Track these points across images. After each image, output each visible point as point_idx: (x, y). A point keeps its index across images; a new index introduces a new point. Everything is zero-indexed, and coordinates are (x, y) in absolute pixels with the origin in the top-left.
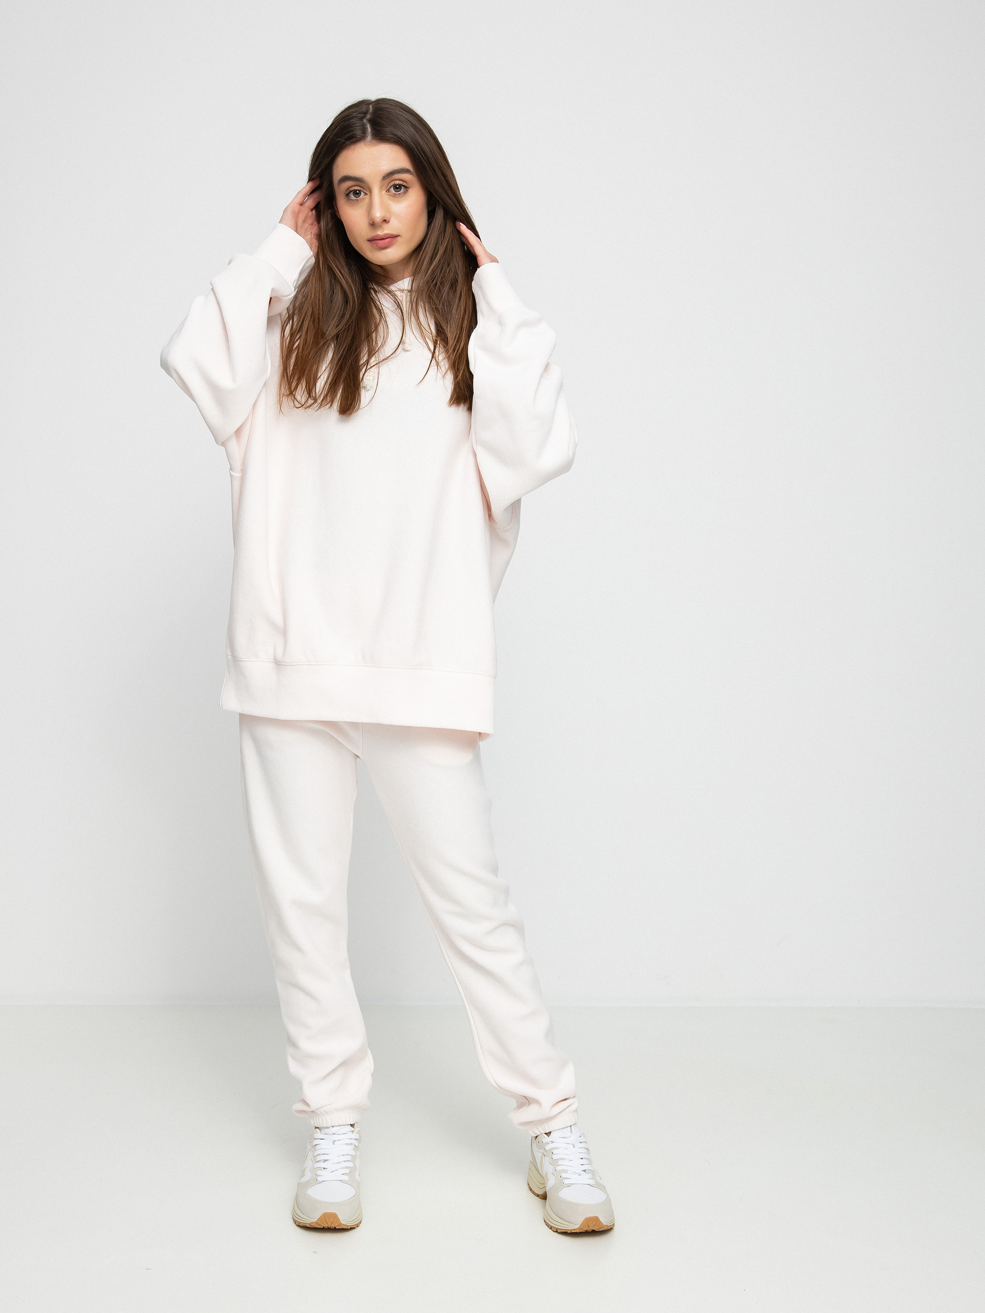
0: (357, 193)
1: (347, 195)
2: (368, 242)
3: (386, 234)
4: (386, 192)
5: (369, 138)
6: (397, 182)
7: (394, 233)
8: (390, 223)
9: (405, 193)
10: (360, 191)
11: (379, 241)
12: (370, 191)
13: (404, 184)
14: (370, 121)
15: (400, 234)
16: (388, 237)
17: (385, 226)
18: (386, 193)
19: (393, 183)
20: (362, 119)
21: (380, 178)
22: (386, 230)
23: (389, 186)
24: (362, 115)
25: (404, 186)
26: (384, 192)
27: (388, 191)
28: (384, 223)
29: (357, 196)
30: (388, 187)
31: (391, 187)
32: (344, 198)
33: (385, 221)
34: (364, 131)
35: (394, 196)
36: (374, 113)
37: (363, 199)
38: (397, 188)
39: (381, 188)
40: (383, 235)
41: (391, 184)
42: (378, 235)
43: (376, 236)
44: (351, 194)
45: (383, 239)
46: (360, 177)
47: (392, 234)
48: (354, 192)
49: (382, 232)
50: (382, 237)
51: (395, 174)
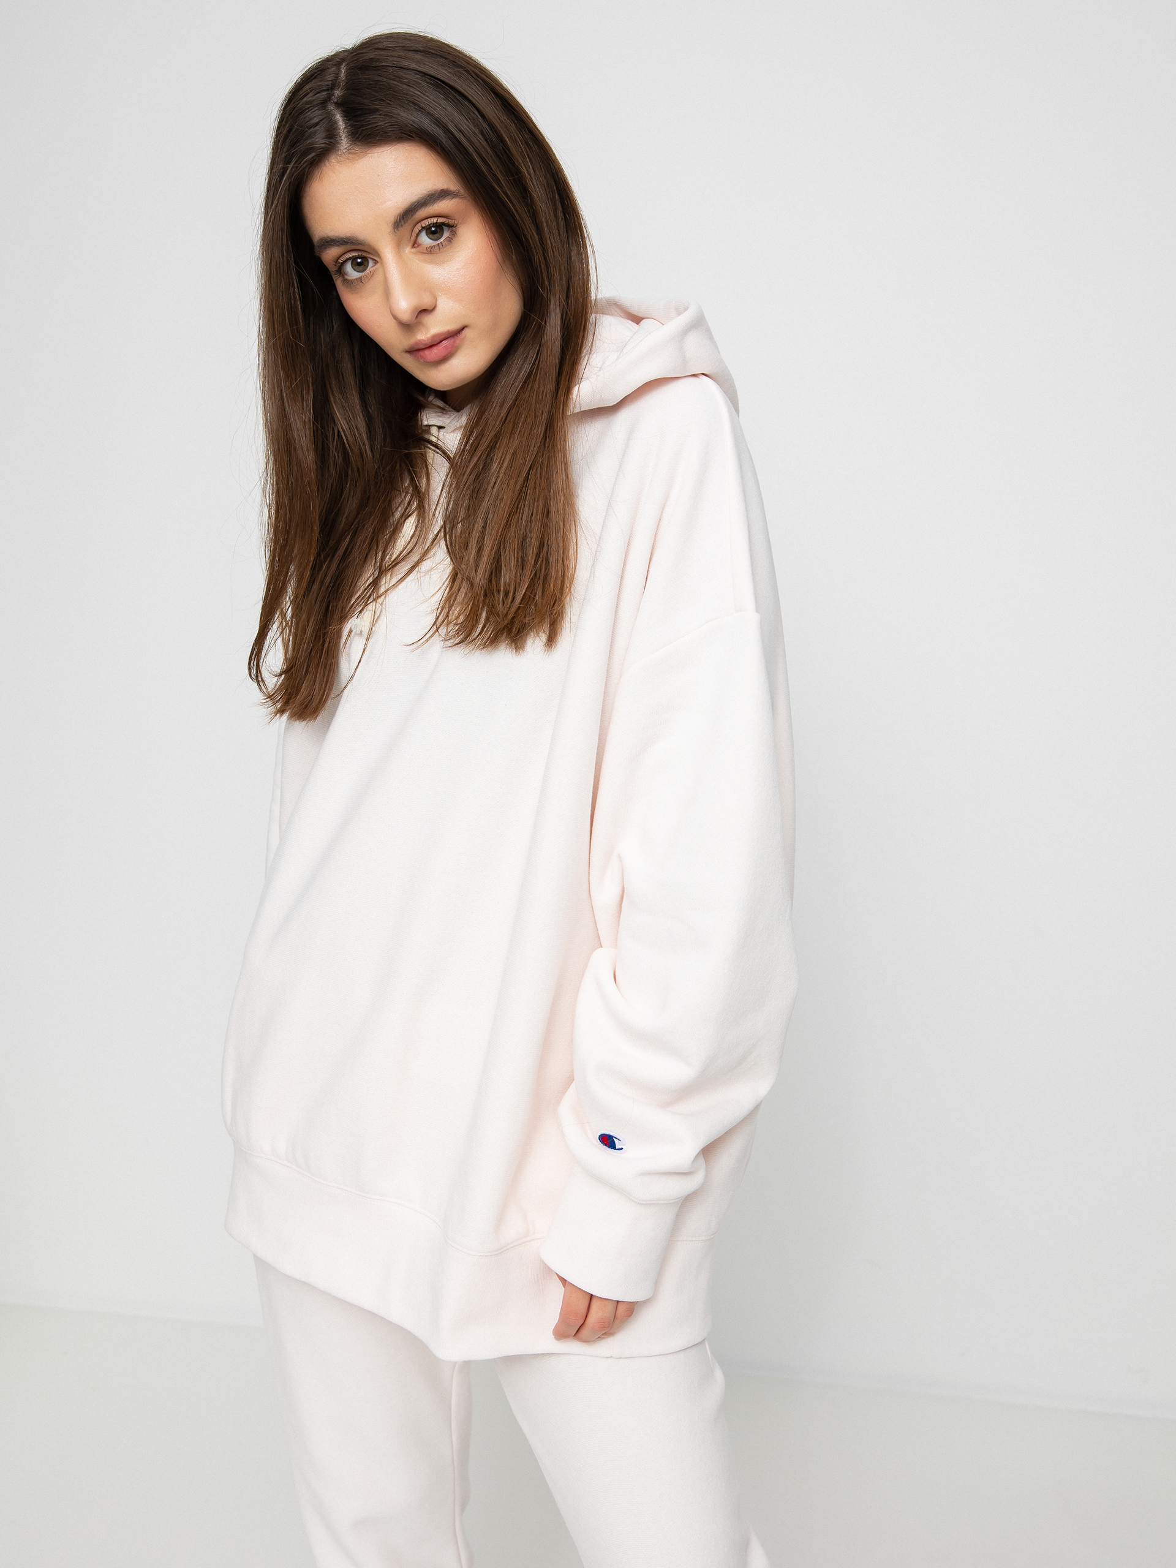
0: (360, 263)
1: (341, 272)
2: (407, 354)
3: (434, 336)
4: (413, 246)
5: (344, 142)
6: (432, 221)
7: (452, 327)
8: (437, 313)
9: (452, 238)
10: (364, 258)
11: (427, 352)
12: (377, 253)
13: (447, 221)
14: (340, 104)
15: (467, 323)
16: (441, 338)
17: (428, 319)
18: (414, 250)
19: (420, 226)
20: (324, 103)
21: (388, 228)
22: (434, 327)
23: (414, 235)
24: (323, 97)
25: (447, 225)
26: (407, 249)
27: (415, 244)
28: (425, 315)
29: (361, 268)
30: (413, 237)
31: (418, 235)
33: (424, 310)
35: (430, 251)
36: (350, 81)
37: (372, 274)
38: (436, 231)
39: (399, 245)
40: (430, 338)
41: (417, 229)
42: (420, 341)
43: (416, 344)
44: (348, 268)
45: (431, 346)
46: (348, 235)
47: (448, 331)
48: (354, 263)
49: (426, 333)
50: (429, 343)
51: (417, 210)
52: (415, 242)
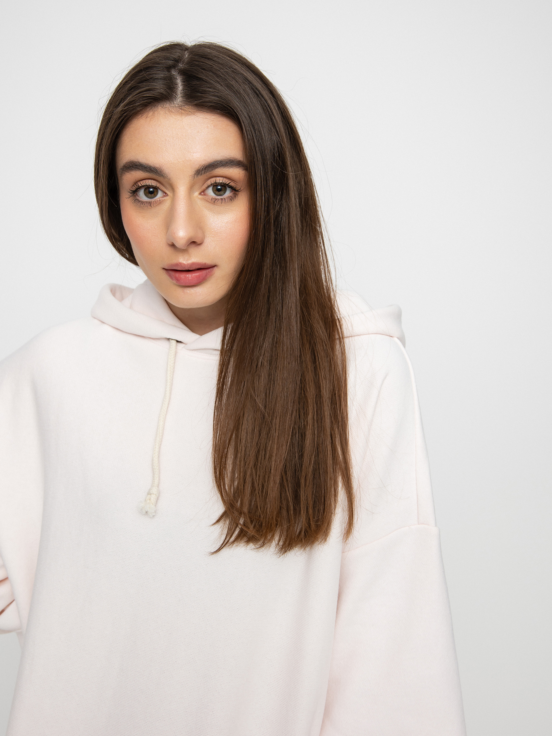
0: (151, 192)
1: (135, 192)
2: (164, 271)
3: (193, 264)
4: (200, 194)
5: (179, 99)
6: (220, 180)
7: (208, 261)
8: (202, 247)
9: (231, 199)
10: (156, 189)
11: (183, 274)
12: (173, 188)
13: (232, 184)
14: (183, 72)
15: (217, 264)
16: (198, 267)
17: (193, 250)
18: (200, 197)
19: (213, 180)
20: (169, 68)
21: (191, 172)
22: (196, 257)
23: (206, 185)
24: (170, 62)
25: (231, 187)
26: (196, 194)
27: (203, 192)
28: (193, 246)
30: (204, 188)
31: (208, 187)
32: (127, 196)
33: (194, 242)
34: (171, 88)
35: (214, 201)
36: (191, 62)
37: (160, 202)
38: (221, 189)
39: (191, 189)
40: (188, 264)
41: (209, 182)
42: (180, 263)
43: (177, 265)
44: (142, 193)
45: (188, 271)
46: (157, 166)
47: (205, 264)
48: (147, 190)
49: (187, 260)
50: (187, 269)
51: (217, 167)
52: (204, 191)
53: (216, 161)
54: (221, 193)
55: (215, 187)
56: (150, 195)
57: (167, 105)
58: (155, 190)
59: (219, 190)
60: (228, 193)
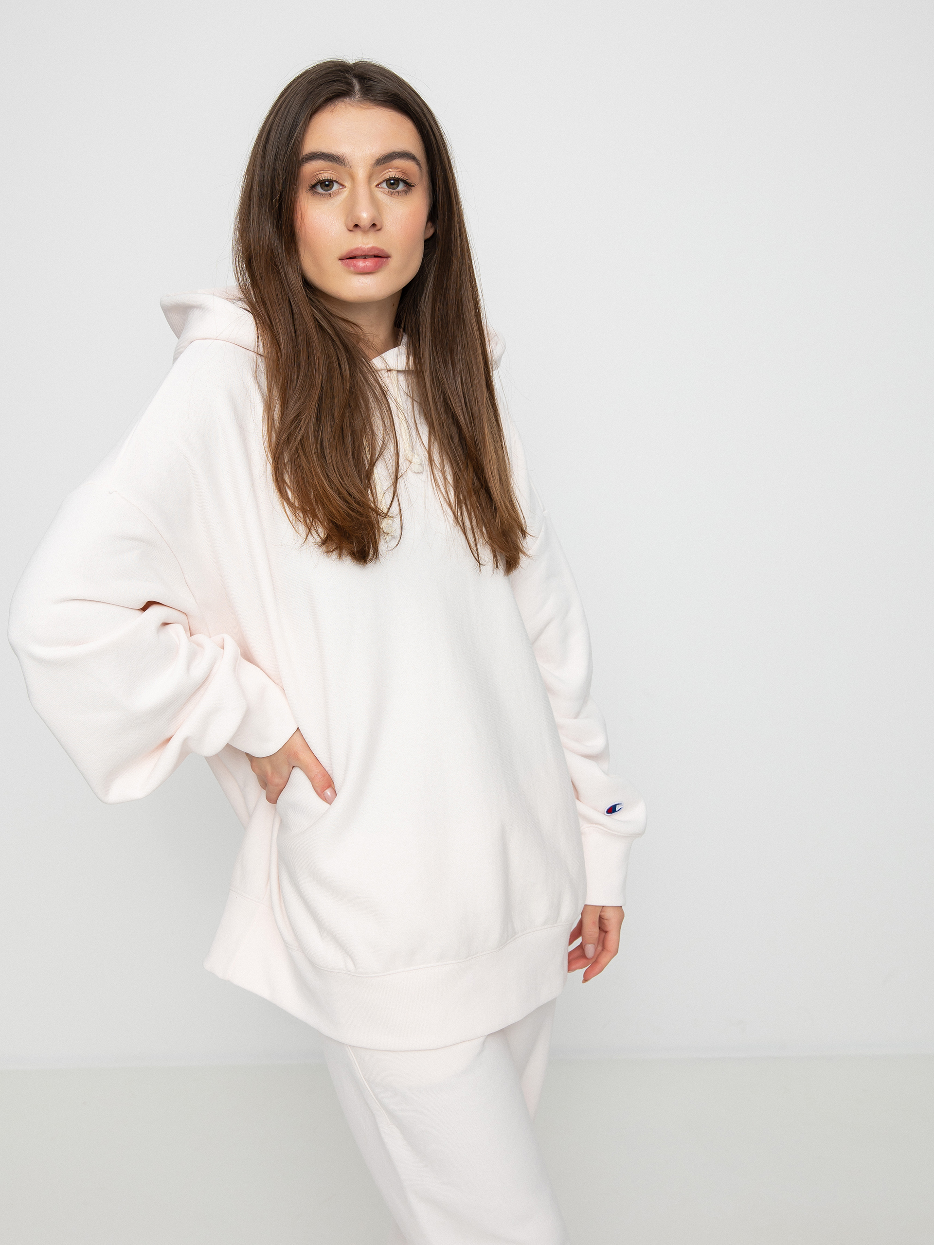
5: (358, 95)
18: (377, 190)
26: (373, 187)
32: (306, 191)
51: (393, 159)
53: (394, 153)
54: (395, 186)
55: (388, 182)
56: (326, 188)
57: (347, 100)
58: (331, 183)
59: (392, 184)
60: (401, 187)
